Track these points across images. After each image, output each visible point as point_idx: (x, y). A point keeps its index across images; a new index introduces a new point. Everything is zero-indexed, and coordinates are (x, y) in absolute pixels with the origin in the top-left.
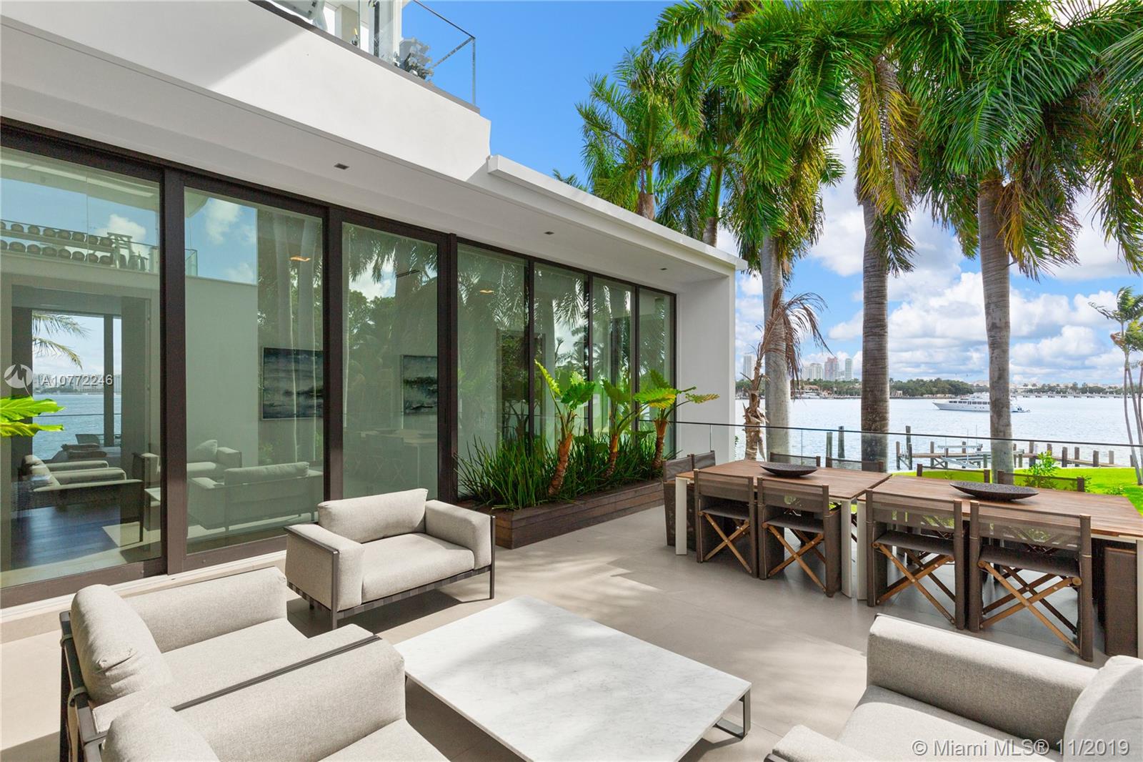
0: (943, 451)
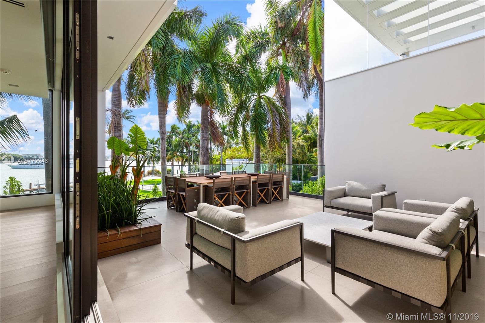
0: (37, 187)
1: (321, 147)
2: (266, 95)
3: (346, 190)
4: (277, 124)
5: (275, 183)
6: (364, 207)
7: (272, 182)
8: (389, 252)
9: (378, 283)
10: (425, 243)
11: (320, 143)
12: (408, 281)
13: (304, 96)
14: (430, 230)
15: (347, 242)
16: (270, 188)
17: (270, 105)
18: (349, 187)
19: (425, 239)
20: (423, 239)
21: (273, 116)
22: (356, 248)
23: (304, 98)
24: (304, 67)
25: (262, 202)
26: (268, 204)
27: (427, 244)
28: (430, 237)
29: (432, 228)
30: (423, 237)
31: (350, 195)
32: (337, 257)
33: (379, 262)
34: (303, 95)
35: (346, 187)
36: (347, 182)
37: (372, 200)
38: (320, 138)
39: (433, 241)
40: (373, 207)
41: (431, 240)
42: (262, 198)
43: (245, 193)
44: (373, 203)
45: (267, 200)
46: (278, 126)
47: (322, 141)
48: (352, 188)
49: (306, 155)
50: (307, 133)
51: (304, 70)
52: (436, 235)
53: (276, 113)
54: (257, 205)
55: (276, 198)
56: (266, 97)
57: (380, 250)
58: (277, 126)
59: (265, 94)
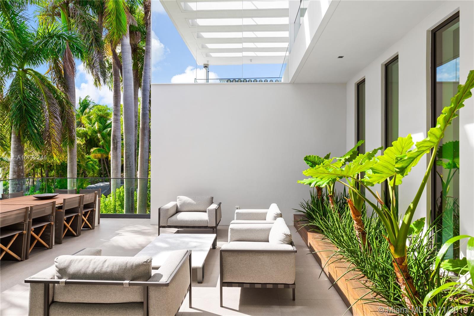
1: (116, 151)
2: (34, 70)
3: (178, 206)
4: (56, 118)
5: (86, 206)
6: (201, 221)
7: (83, 206)
8: (265, 256)
9: (258, 282)
10: (282, 244)
11: (114, 145)
12: (278, 273)
13: (96, 81)
14: (285, 234)
15: (234, 257)
16: (80, 214)
17: (44, 87)
18: (181, 202)
19: (282, 241)
20: (280, 241)
21: (51, 105)
22: (241, 261)
23: (96, 84)
24: (98, 45)
25: (69, 235)
26: (77, 236)
27: (283, 244)
28: (285, 238)
29: (285, 232)
30: (280, 240)
31: (182, 210)
32: (225, 273)
33: (259, 266)
34: (94, 79)
35: (178, 203)
36: (178, 197)
37: (208, 214)
38: (115, 140)
39: (287, 241)
40: (209, 220)
41: (285, 241)
42: (69, 230)
43: (45, 228)
44: (209, 216)
45: (76, 231)
46: (58, 120)
47: (117, 143)
48: (184, 203)
49: (83, 158)
50: (81, 126)
51: (98, 49)
52: (288, 237)
53: (55, 101)
54: (63, 241)
55: (86, 226)
56: (34, 72)
57: (260, 257)
58: (56, 120)
59: (32, 67)
